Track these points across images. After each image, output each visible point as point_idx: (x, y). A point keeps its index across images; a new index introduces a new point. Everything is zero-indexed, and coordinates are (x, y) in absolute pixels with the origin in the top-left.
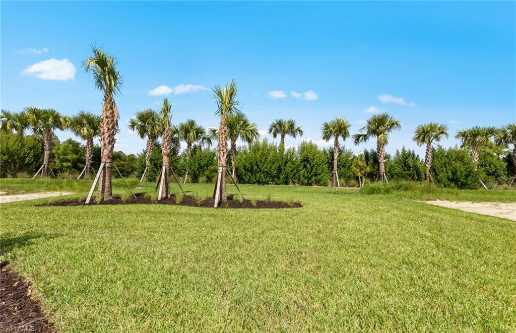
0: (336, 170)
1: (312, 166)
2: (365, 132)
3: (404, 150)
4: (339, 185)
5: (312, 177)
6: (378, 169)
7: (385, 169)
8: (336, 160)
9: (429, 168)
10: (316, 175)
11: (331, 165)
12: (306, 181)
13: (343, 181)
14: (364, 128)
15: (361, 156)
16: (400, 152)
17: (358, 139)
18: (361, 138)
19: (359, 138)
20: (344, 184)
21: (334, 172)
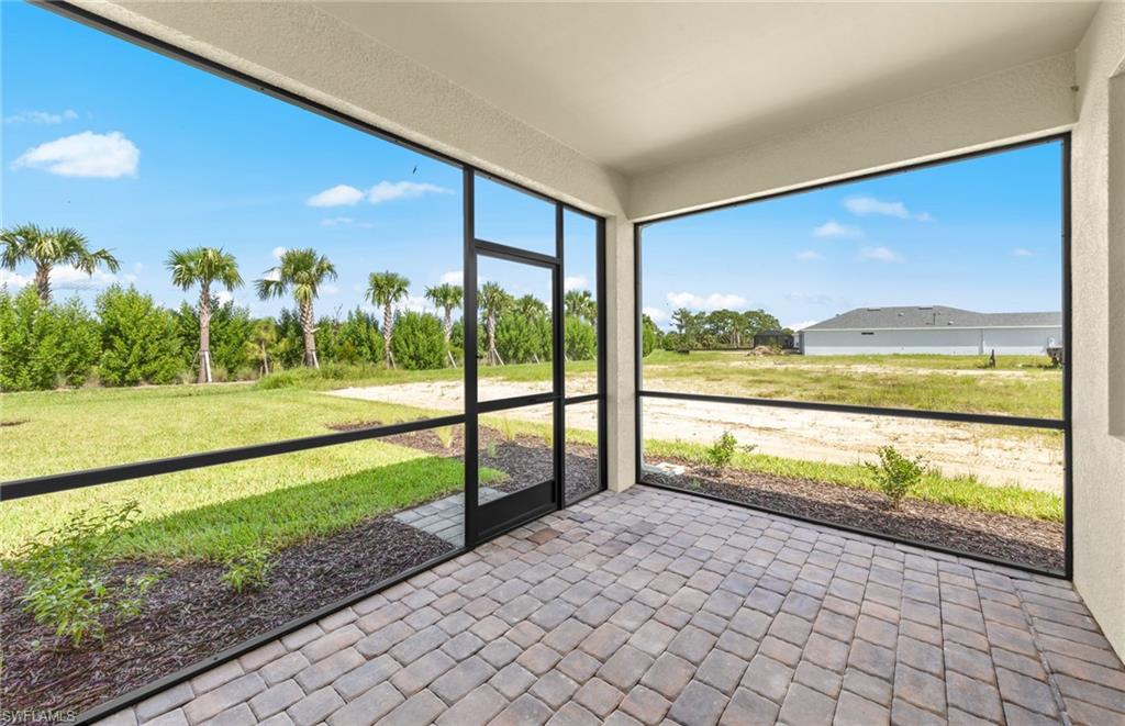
0: (207, 348)
1: (129, 342)
2: (276, 276)
3: (358, 313)
4: (210, 379)
5: (130, 367)
6: (303, 344)
7: (316, 345)
8: (207, 330)
9: (388, 343)
10: (142, 362)
11: (191, 339)
12: (115, 376)
13: (222, 371)
14: (272, 270)
15: (268, 323)
16: (354, 313)
17: (265, 288)
18: (272, 287)
19: (267, 288)
20: (225, 377)
21: (201, 354)
